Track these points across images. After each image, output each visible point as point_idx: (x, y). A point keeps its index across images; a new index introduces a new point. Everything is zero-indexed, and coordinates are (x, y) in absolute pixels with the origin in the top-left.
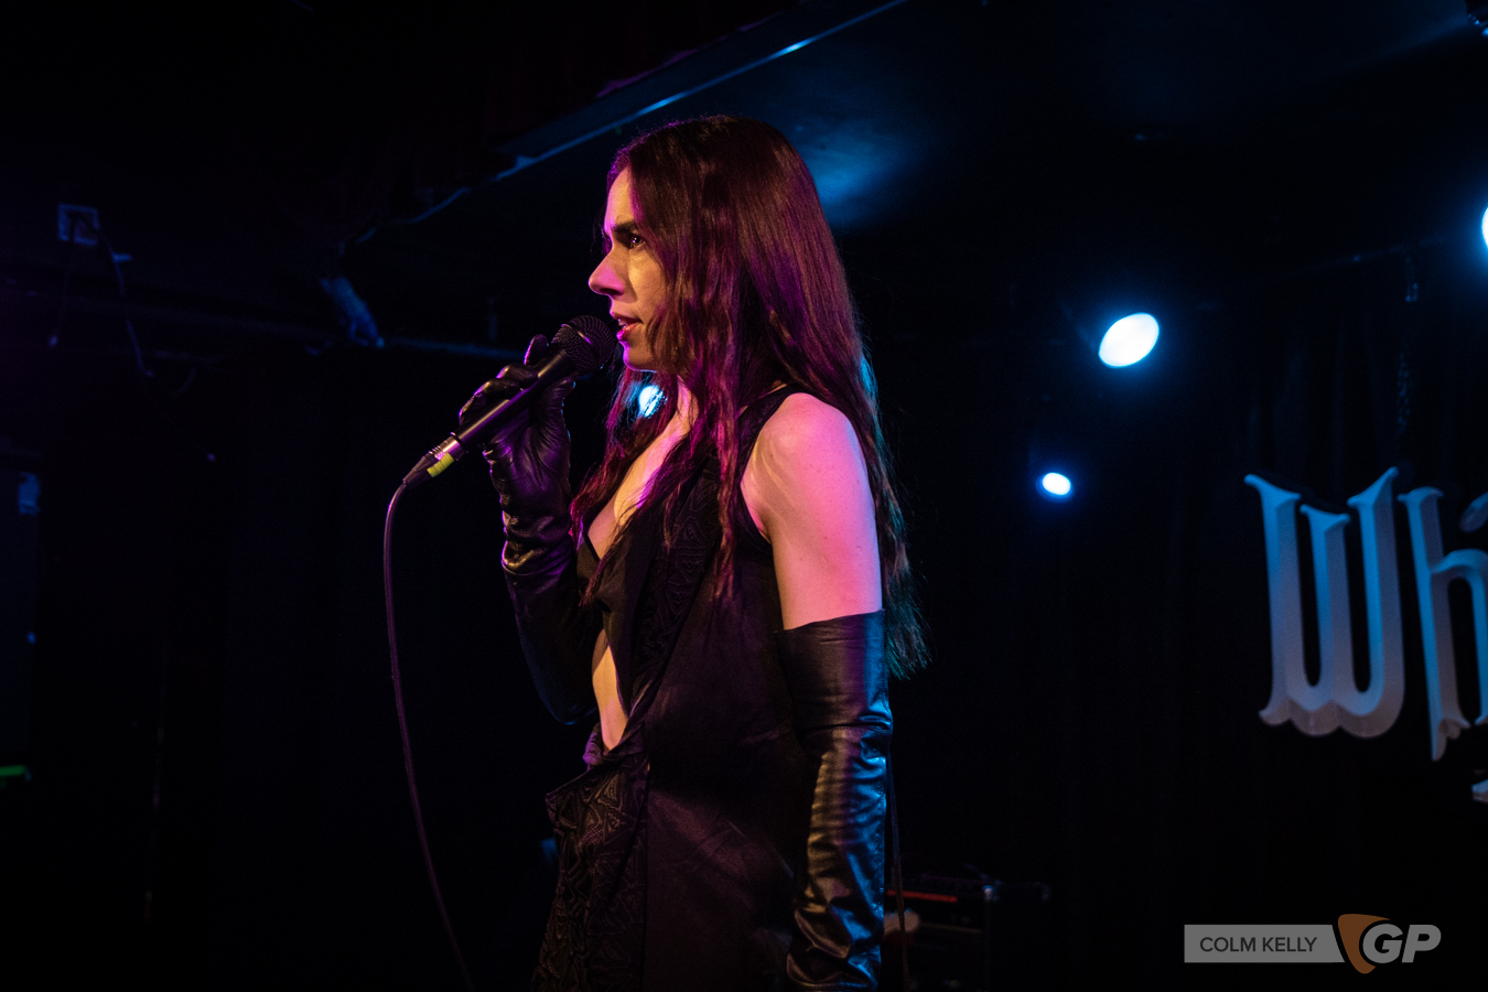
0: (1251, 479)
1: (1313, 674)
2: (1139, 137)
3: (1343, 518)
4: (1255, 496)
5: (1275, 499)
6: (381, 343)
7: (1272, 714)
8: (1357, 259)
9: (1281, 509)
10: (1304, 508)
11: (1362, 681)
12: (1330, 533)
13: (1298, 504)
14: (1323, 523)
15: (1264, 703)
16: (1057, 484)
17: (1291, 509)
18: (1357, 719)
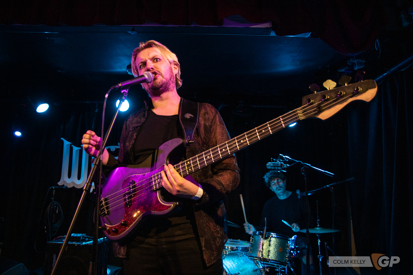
0: (62, 139)
1: (69, 176)
2: (59, 71)
3: (80, 148)
4: (63, 142)
5: (66, 143)
7: (60, 183)
8: (88, 102)
9: (67, 145)
10: (72, 145)
11: (79, 178)
13: (71, 145)
14: (75, 149)
15: (59, 181)
16: (18, 134)
17: (69, 145)
18: (77, 185)
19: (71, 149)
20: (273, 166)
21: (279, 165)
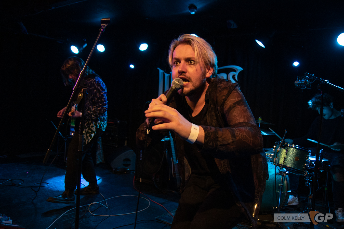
0: (158, 68)
3: (169, 75)
4: (158, 71)
5: (161, 71)
6: (28, 33)
9: (162, 73)
10: (165, 73)
12: (167, 77)
13: (164, 72)
14: (167, 75)
16: (132, 66)
19: (164, 75)
20: (298, 84)
21: (303, 82)
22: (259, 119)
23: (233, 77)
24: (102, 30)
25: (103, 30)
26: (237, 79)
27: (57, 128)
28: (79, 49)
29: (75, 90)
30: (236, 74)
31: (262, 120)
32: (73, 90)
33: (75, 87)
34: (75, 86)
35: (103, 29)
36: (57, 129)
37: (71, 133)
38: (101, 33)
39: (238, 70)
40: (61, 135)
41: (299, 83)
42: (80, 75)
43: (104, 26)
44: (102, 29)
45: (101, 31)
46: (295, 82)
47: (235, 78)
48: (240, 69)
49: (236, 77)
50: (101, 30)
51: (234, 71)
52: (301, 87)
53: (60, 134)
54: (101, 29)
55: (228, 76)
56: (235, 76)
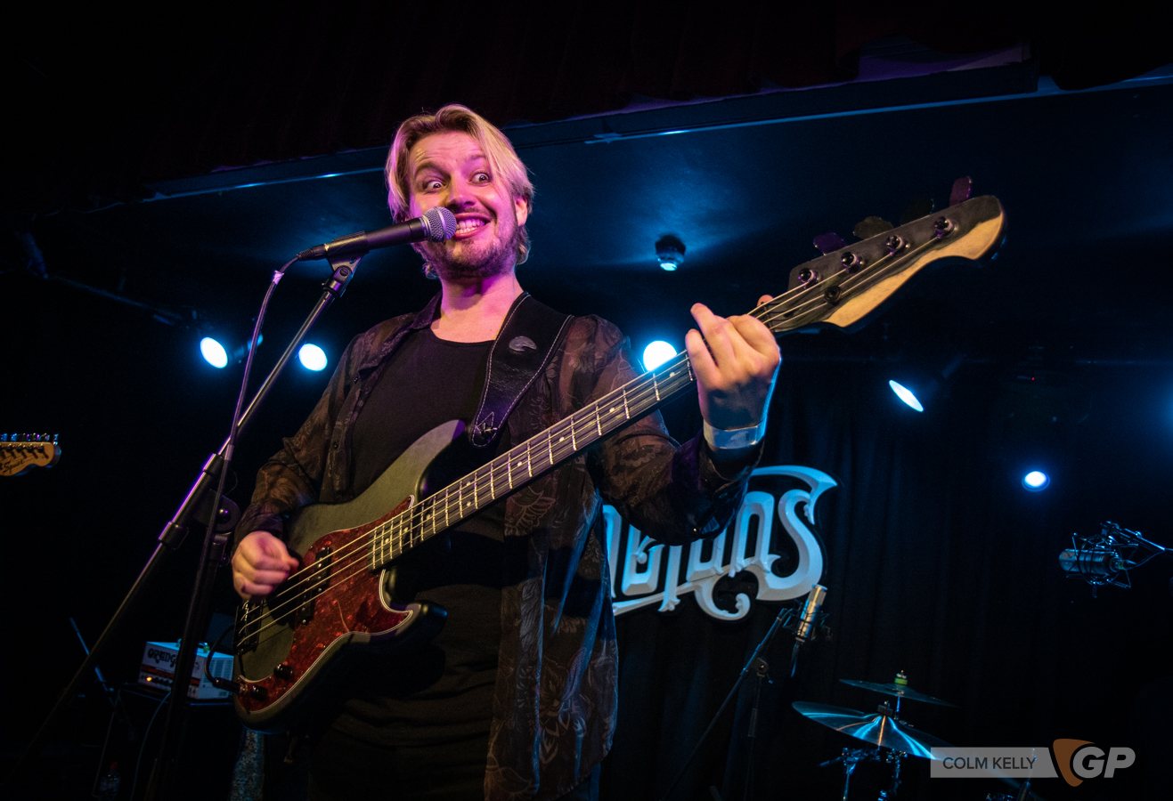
20: (1077, 563)
21: (1100, 560)
22: (897, 681)
23: (800, 509)
24: (334, 285)
25: (340, 288)
26: (812, 520)
27: (90, 651)
28: (230, 353)
29: (168, 541)
30: (811, 499)
31: (909, 685)
32: (161, 538)
33: (170, 523)
34: (174, 520)
35: (338, 281)
36: (87, 651)
37: (141, 674)
38: (329, 301)
39: (817, 483)
40: (101, 679)
41: (1082, 559)
42: (204, 474)
43: (344, 270)
44: (335, 283)
45: (332, 291)
46: (1059, 554)
47: (806, 514)
48: (825, 481)
49: (810, 511)
50: (332, 287)
51: (804, 486)
52: (1089, 576)
53: (97, 677)
54: (330, 282)
55: (781, 502)
56: (806, 507)
